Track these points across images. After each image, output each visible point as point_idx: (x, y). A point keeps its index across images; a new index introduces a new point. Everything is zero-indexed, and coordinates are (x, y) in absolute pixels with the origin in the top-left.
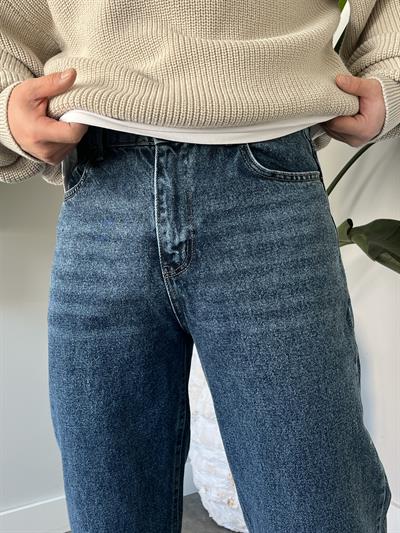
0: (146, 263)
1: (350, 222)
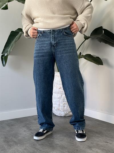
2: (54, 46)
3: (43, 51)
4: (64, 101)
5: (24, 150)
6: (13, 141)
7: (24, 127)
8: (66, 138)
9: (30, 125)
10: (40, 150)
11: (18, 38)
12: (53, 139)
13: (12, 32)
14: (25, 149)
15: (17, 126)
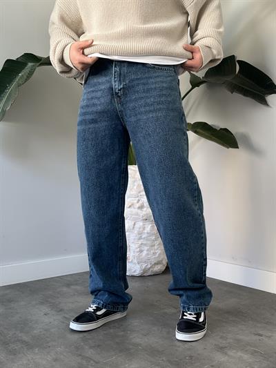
2: (119, 96)
3: (94, 109)
4: (140, 238)
5: (54, 363)
6: (18, 341)
7: (42, 303)
8: (155, 328)
9: (58, 298)
10: (94, 361)
11: (25, 77)
12: (124, 331)
13: (8, 62)
14: (55, 360)
15: (23, 303)
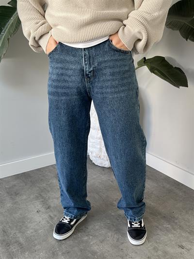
0: (80, 77)
1: (145, 58)
